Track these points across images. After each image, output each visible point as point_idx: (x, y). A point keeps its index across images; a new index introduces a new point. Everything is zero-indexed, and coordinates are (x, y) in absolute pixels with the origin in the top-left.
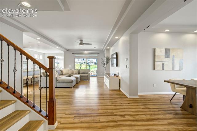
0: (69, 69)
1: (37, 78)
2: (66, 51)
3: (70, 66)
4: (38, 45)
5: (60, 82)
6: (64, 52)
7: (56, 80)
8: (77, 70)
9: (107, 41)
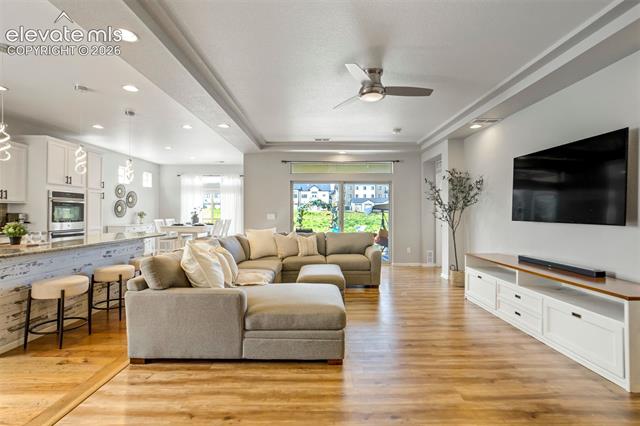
0: (274, 230)
1: (120, 281)
2: (259, 150)
3: (271, 217)
4: (131, 113)
5: (265, 322)
6: (247, 155)
7: (235, 311)
8: (312, 238)
9: (502, 87)
